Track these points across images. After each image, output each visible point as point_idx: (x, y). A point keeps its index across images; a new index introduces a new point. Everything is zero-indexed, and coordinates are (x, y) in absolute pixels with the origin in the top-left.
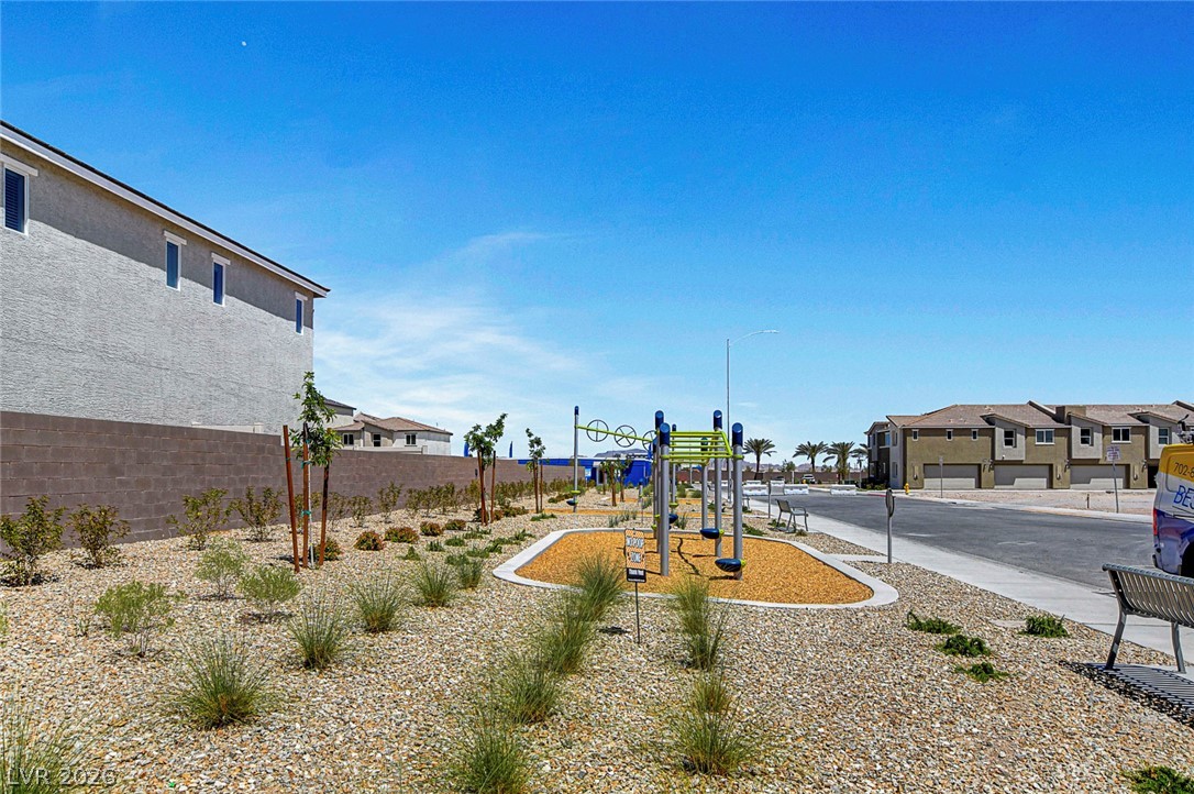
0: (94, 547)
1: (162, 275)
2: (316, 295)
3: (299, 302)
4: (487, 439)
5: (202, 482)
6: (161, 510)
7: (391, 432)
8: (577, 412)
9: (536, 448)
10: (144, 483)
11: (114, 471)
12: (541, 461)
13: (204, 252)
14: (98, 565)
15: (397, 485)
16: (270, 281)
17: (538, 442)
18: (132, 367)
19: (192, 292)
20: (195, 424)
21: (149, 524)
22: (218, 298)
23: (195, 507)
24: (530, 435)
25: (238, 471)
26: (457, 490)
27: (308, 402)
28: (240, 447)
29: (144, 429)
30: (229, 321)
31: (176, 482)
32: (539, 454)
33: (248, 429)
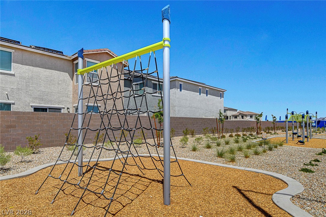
0: (192, 135)
1: (199, 94)
2: (224, 92)
3: (221, 93)
4: (258, 118)
5: (205, 126)
6: (199, 130)
7: (246, 115)
8: (287, 110)
9: (275, 119)
10: (197, 127)
11: (194, 125)
12: (276, 122)
13: (204, 88)
14: (193, 137)
15: (239, 127)
16: (216, 91)
17: (275, 117)
18: (195, 109)
19: (203, 95)
20: (204, 117)
21: (198, 132)
22: (207, 96)
23: (204, 130)
24: (273, 116)
25: (210, 125)
26: (254, 128)
27: (220, 114)
28: (210, 121)
29: (197, 118)
30: (209, 99)
31: (201, 126)
32: (275, 120)
33: (212, 118)
